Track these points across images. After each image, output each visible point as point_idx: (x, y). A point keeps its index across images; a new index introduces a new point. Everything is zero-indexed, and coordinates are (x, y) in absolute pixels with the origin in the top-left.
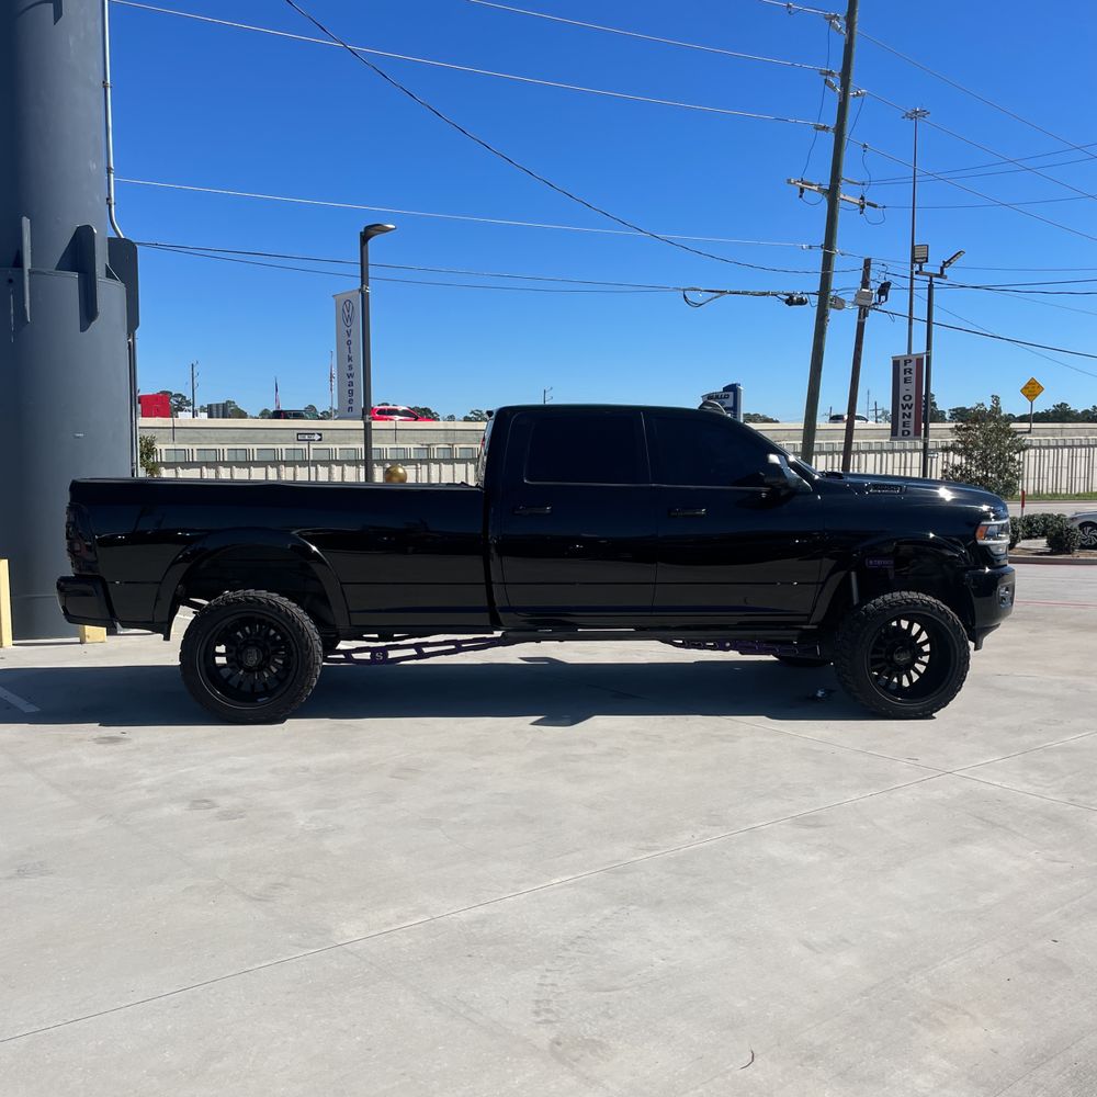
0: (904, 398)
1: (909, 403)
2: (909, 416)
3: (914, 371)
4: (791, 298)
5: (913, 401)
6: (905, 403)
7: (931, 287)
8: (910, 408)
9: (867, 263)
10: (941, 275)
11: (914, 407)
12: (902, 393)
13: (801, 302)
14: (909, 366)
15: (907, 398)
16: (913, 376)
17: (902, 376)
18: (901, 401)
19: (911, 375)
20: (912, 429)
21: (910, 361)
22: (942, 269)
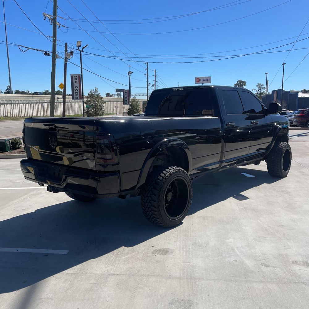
0: (75, 87)
1: (77, 89)
2: (77, 93)
3: (78, 79)
4: (46, 53)
5: (78, 88)
6: (76, 89)
7: (81, 54)
8: (78, 90)
9: (66, 44)
10: (82, 51)
11: (79, 90)
12: (75, 86)
13: (49, 55)
14: (76, 78)
15: (76, 87)
16: (78, 81)
17: (74, 81)
18: (74, 88)
19: (77, 81)
20: (79, 97)
21: (76, 76)
22: (82, 49)
